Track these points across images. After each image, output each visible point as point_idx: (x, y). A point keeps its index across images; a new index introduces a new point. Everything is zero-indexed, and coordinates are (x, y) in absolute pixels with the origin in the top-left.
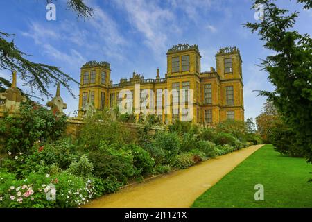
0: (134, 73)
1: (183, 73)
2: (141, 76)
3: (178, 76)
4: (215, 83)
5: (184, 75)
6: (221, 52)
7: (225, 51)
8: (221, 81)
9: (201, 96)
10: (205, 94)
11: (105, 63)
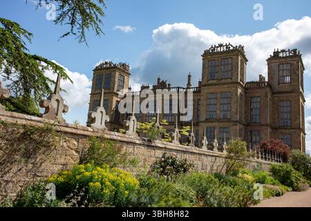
0: (159, 79)
1: (223, 81)
2: (167, 83)
3: (216, 85)
4: (266, 96)
5: (225, 84)
6: (274, 56)
7: (281, 55)
8: (273, 93)
9: (245, 112)
10: (251, 110)
11: (123, 65)
